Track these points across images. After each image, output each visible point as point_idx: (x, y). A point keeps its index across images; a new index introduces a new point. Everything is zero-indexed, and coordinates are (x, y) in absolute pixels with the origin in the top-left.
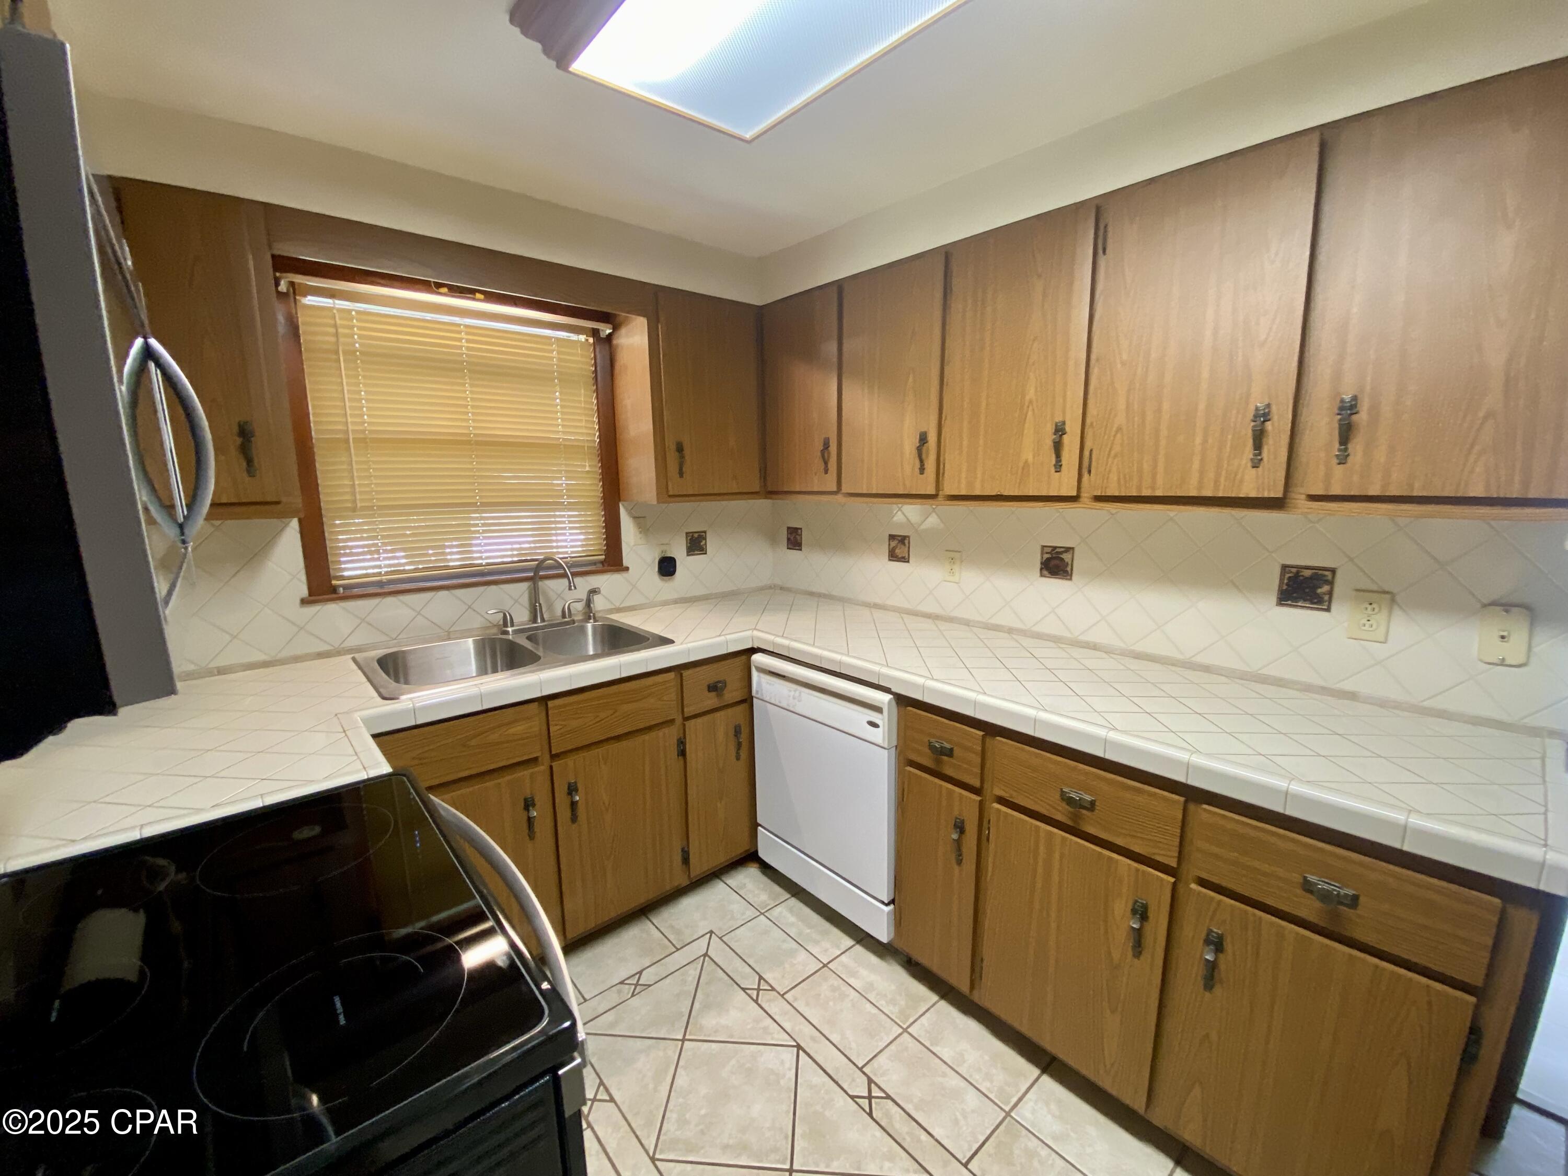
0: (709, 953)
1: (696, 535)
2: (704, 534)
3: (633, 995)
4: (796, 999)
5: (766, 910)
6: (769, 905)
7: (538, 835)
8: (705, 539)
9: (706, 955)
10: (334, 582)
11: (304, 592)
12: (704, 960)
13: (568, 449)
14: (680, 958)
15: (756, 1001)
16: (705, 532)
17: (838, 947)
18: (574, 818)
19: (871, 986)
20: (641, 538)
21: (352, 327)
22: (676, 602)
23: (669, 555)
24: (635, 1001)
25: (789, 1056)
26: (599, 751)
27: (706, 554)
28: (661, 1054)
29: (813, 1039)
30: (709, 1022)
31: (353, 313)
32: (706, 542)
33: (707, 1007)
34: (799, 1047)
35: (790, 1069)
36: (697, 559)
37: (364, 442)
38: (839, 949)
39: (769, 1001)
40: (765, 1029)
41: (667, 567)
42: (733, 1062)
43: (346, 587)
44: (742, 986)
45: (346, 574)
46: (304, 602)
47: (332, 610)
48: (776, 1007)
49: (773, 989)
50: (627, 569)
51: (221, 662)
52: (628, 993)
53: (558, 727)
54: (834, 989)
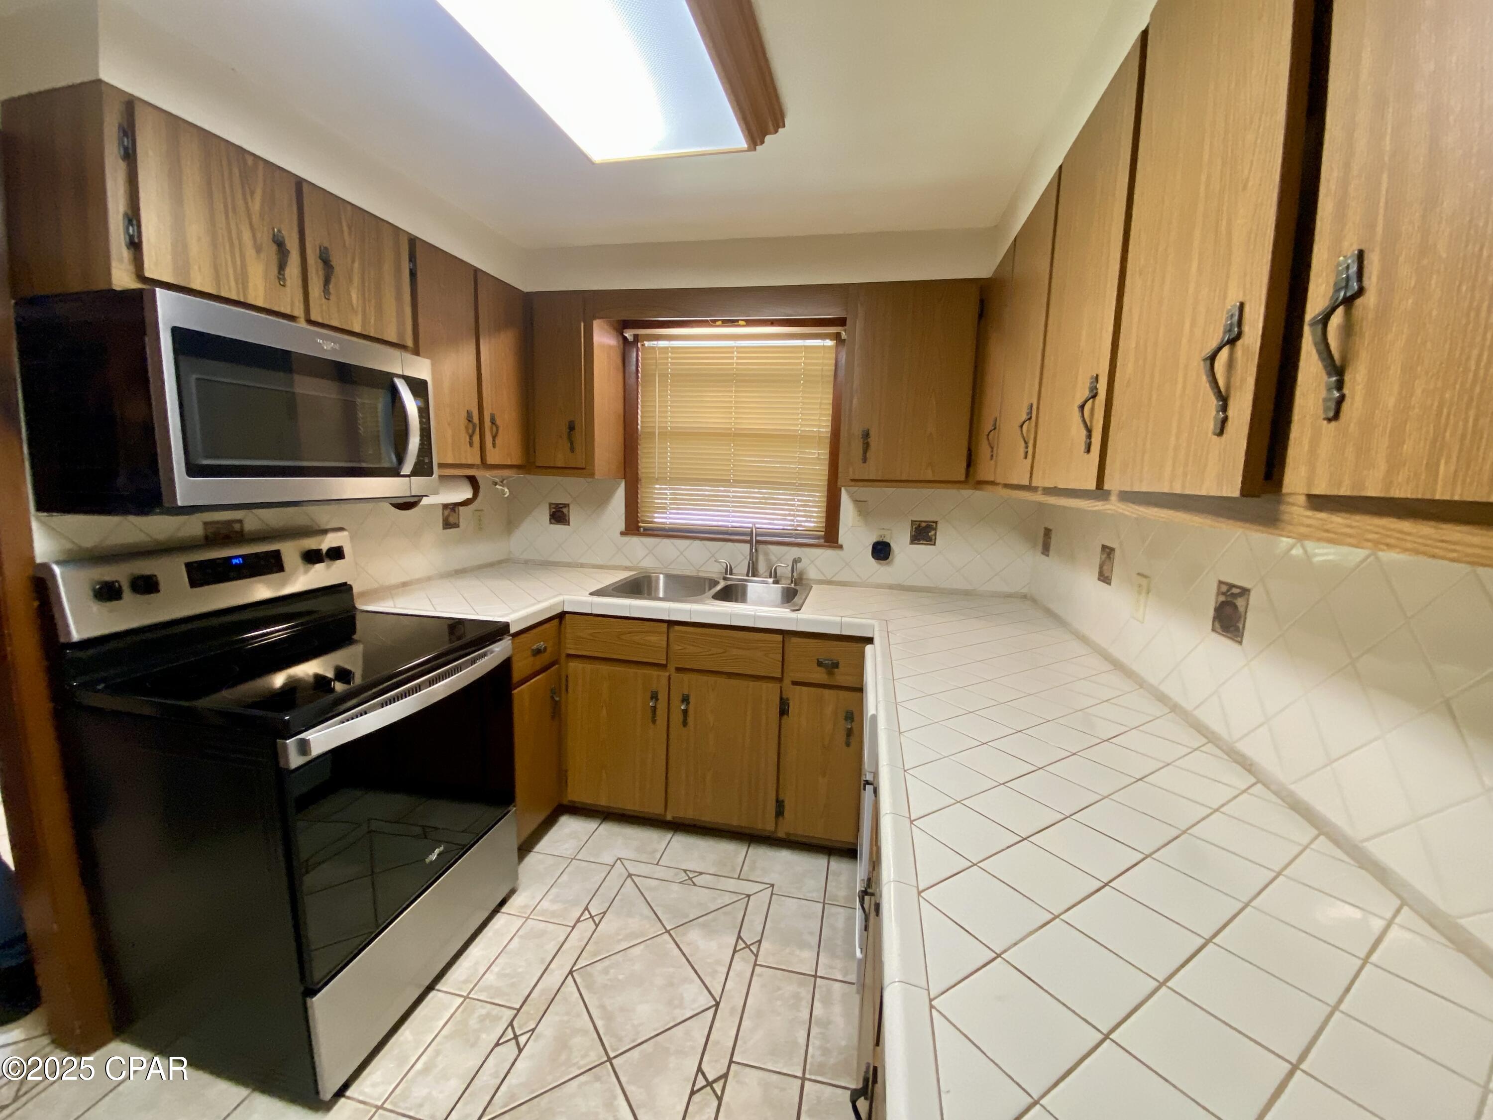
0: (751, 897)
1: (924, 524)
2: (934, 524)
3: (680, 883)
4: (760, 975)
5: (830, 902)
6: (838, 901)
7: (658, 722)
8: (935, 529)
9: (749, 896)
10: (640, 524)
11: (622, 527)
12: (745, 898)
13: (804, 439)
14: (732, 884)
15: (735, 951)
16: (936, 522)
17: (845, 975)
18: (685, 723)
19: (826, 1024)
20: (858, 521)
21: (667, 358)
22: (891, 587)
23: (885, 540)
24: (675, 887)
25: (705, 1001)
26: (711, 679)
27: (934, 544)
28: (647, 926)
29: (733, 1009)
30: (694, 938)
31: (670, 349)
32: (936, 533)
33: (704, 926)
34: (717, 1004)
35: (693, 1010)
36: (922, 549)
37: (664, 434)
38: (844, 977)
39: (743, 959)
40: (715, 972)
41: (881, 551)
42: (671, 970)
43: (645, 529)
44: (741, 934)
45: (656, 520)
46: (622, 534)
47: (635, 540)
48: (742, 966)
49: (756, 956)
50: (841, 547)
51: (582, 561)
52: (679, 879)
53: (680, 648)
54: (797, 997)
